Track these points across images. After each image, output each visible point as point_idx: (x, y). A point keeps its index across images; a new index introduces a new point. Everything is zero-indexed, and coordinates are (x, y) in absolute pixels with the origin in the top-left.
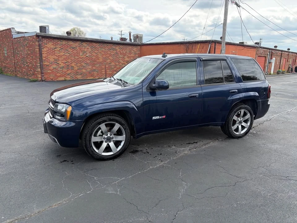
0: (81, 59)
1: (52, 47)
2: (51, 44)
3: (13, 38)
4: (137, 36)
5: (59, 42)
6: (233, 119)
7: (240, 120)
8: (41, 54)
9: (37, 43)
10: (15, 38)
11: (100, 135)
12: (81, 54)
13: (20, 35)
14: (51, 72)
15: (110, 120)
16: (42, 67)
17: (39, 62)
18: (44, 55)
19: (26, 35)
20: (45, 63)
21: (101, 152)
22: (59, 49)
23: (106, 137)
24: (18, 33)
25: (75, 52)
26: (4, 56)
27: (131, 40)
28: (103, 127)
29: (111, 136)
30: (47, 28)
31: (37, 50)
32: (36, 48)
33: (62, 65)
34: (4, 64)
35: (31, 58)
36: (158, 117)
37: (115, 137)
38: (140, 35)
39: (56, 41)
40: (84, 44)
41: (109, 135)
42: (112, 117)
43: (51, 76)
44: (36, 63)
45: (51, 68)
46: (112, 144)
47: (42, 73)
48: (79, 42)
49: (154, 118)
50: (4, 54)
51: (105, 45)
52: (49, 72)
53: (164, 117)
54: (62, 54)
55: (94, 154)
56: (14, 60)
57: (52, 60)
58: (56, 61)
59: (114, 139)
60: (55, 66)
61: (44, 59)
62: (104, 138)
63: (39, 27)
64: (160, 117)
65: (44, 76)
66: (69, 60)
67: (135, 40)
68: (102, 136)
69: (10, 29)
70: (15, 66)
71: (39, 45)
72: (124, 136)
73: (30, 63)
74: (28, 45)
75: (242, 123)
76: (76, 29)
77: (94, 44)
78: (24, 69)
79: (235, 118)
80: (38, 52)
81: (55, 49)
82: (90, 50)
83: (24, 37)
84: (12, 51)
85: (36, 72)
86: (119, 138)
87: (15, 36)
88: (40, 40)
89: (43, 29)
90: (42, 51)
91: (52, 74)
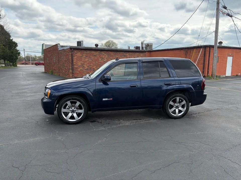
0: (100, 64)
1: (80, 55)
2: (79, 53)
3: (59, 50)
4: (148, 45)
5: (85, 52)
6: (170, 104)
7: (176, 105)
8: (72, 61)
9: (70, 53)
10: (59, 51)
11: (68, 108)
12: (100, 60)
13: (62, 48)
14: (79, 72)
15: (73, 99)
16: (73, 69)
17: (71, 66)
18: (74, 61)
19: (65, 48)
20: (75, 67)
21: (67, 118)
22: (84, 57)
23: (71, 109)
24: (62, 46)
25: (96, 58)
26: (54, 62)
27: (142, 48)
28: (69, 103)
29: (75, 110)
30: (82, 42)
31: (70, 58)
32: (70, 57)
33: (87, 68)
34: (54, 68)
35: (67, 63)
36: (107, 99)
37: (77, 110)
38: (151, 43)
39: (83, 51)
40: (103, 53)
41: (73, 109)
42: (74, 98)
43: (79, 75)
44: (69, 66)
45: (79, 70)
46: (75, 115)
47: (73, 73)
48: (99, 52)
49: (104, 99)
50: (54, 61)
51: (118, 53)
52: (77, 72)
53: (111, 99)
54: (86, 60)
55: (63, 119)
56: (59, 65)
57: (80, 64)
58: (82, 65)
59: (76, 112)
60: (81, 69)
61: (74, 63)
62: (70, 110)
63: (77, 42)
64: (109, 99)
65: (74, 75)
66: (92, 64)
67: (146, 48)
68: (69, 108)
69: (57, 44)
70: (59, 69)
71: (72, 55)
72: (83, 110)
73: (67, 67)
74: (66, 55)
75: (179, 107)
76: (110, 42)
77: (110, 52)
78: (63, 71)
79: (171, 103)
80: (71, 59)
81: (82, 57)
82: (107, 57)
83: (64, 49)
84: (58, 59)
85: (69, 73)
86: (80, 111)
87: (60, 49)
88: (72, 51)
89: (79, 43)
90: (73, 59)
91: (80, 74)
